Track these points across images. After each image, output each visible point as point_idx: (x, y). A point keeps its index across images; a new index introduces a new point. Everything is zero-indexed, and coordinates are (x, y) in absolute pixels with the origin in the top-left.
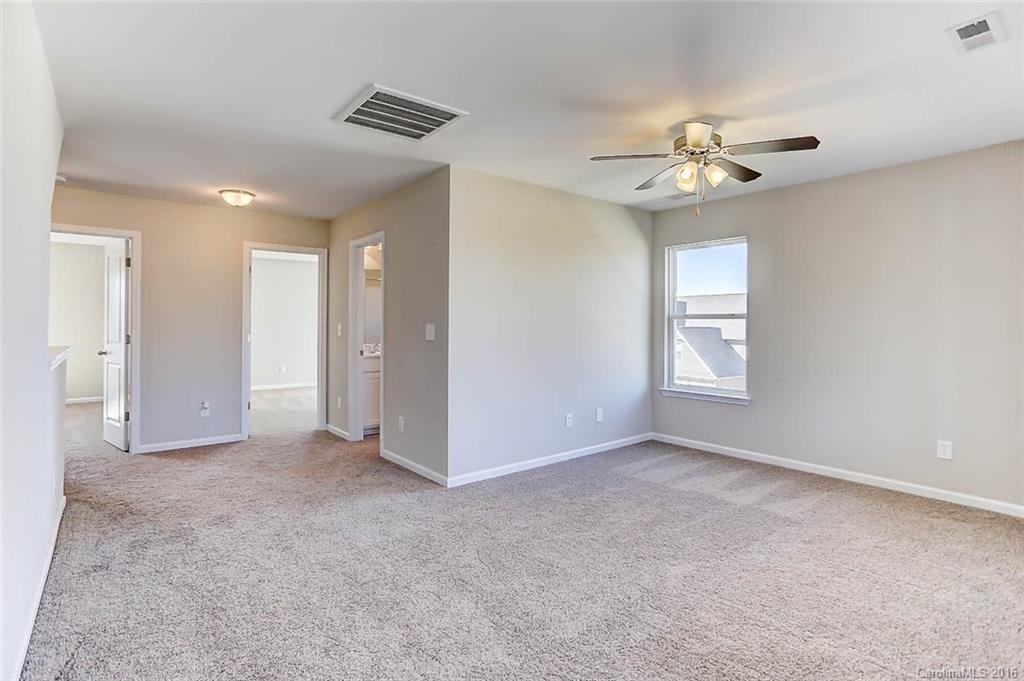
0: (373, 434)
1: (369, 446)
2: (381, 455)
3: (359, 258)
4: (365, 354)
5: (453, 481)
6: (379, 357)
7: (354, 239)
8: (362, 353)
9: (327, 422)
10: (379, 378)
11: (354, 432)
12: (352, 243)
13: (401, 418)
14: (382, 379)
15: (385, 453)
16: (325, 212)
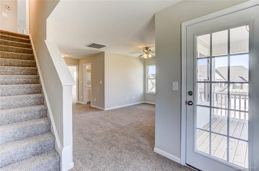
0: (89, 103)
1: (88, 105)
2: (91, 106)
3: (85, 67)
4: (87, 87)
5: (106, 109)
6: (90, 87)
7: (85, 64)
8: (86, 87)
9: (79, 101)
10: (90, 92)
11: (85, 103)
12: (84, 64)
13: (95, 99)
14: (91, 92)
15: (92, 106)
16: (78, 58)
